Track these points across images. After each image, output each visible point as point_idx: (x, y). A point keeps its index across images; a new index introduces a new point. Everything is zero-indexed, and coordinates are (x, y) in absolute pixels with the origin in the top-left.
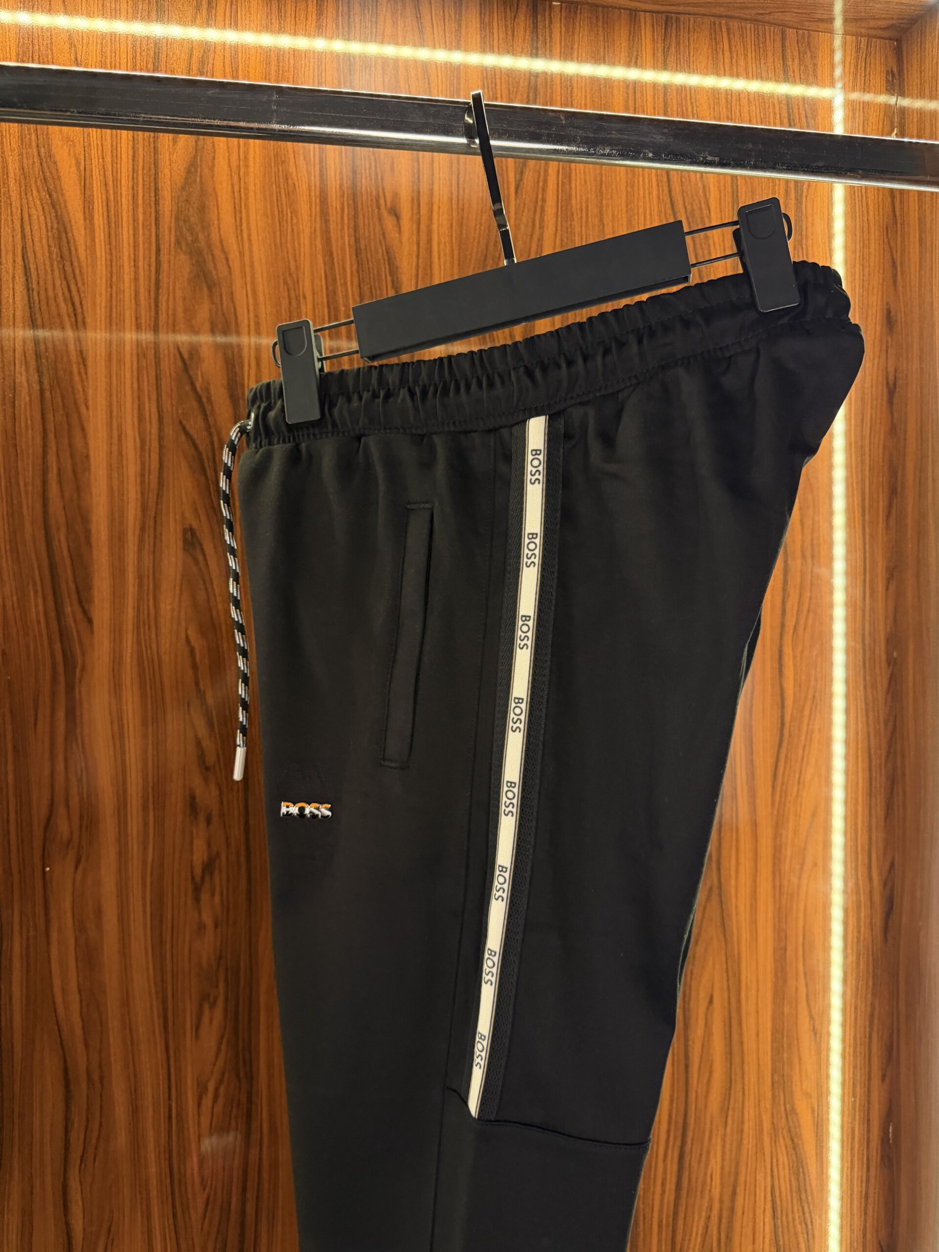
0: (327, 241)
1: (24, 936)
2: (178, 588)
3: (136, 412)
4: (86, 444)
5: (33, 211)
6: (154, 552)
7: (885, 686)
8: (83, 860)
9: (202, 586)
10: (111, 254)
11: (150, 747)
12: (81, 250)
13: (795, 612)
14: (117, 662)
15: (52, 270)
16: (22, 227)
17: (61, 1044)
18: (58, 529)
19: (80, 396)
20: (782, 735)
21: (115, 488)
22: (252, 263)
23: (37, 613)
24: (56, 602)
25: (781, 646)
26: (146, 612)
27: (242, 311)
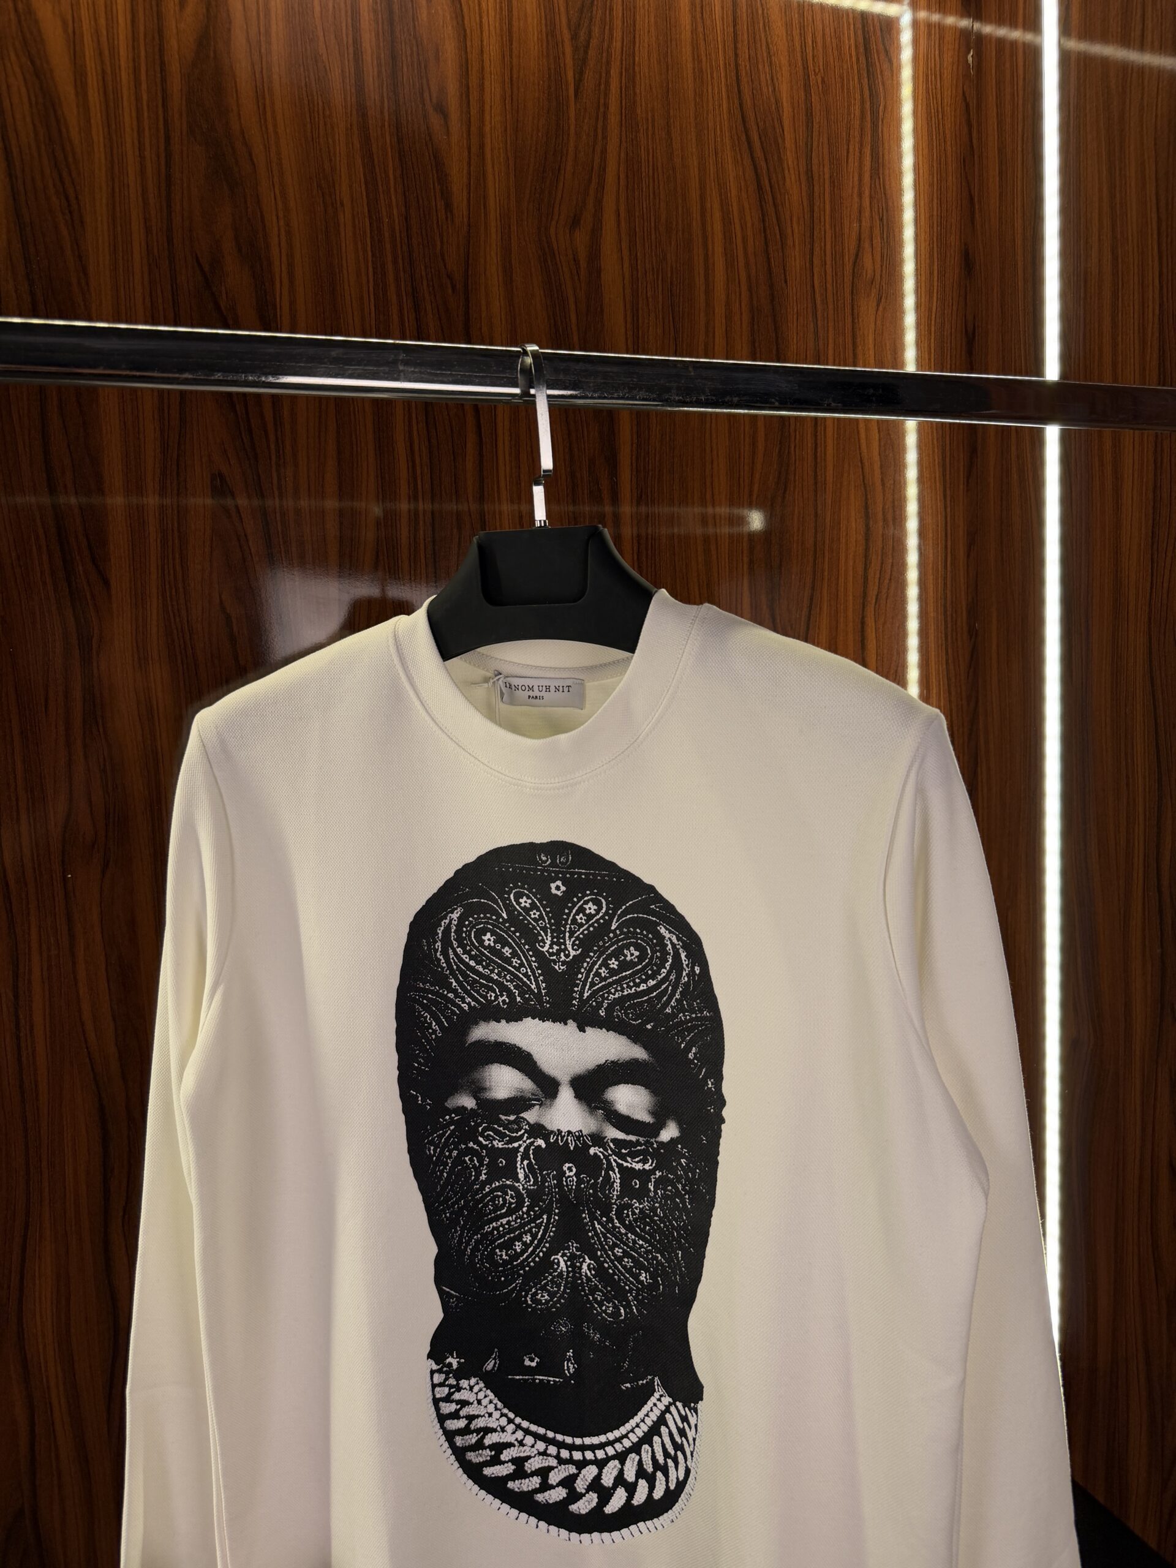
0: (366, 139)
1: (45, 956)
2: (208, 544)
6: (178, 502)
8: (111, 863)
10: (111, 139)
12: (74, 132)
14: (141, 630)
15: (39, 155)
17: (95, 1079)
18: (63, 471)
21: (129, 424)
22: (280, 160)
23: (42, 574)
24: (64, 561)
27: (270, 217)
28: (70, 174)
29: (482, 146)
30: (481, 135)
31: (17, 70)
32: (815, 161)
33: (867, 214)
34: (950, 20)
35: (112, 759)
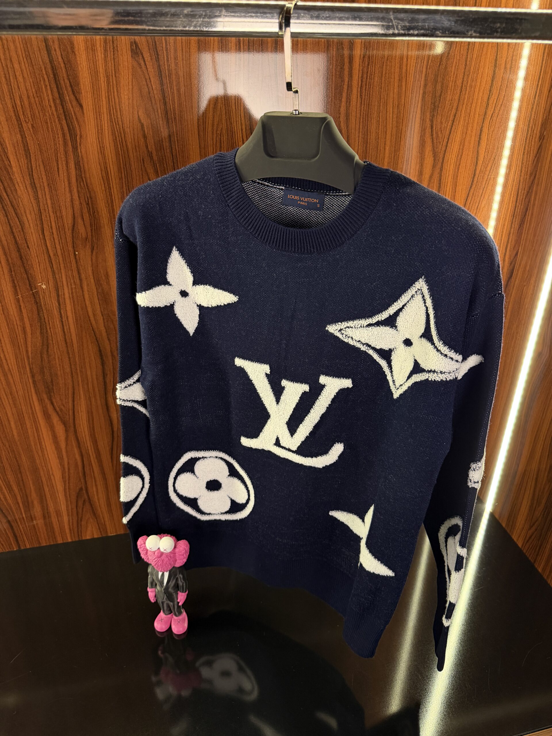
1: (70, 288)
2: (130, 84)
6: (114, 59)
7: (535, 152)
8: (95, 248)
9: (144, 83)
11: (124, 185)
13: (494, 105)
14: (100, 132)
17: (96, 339)
20: (473, 181)
23: (49, 101)
24: (59, 93)
25: (482, 127)
26: (113, 100)
35: (91, 198)
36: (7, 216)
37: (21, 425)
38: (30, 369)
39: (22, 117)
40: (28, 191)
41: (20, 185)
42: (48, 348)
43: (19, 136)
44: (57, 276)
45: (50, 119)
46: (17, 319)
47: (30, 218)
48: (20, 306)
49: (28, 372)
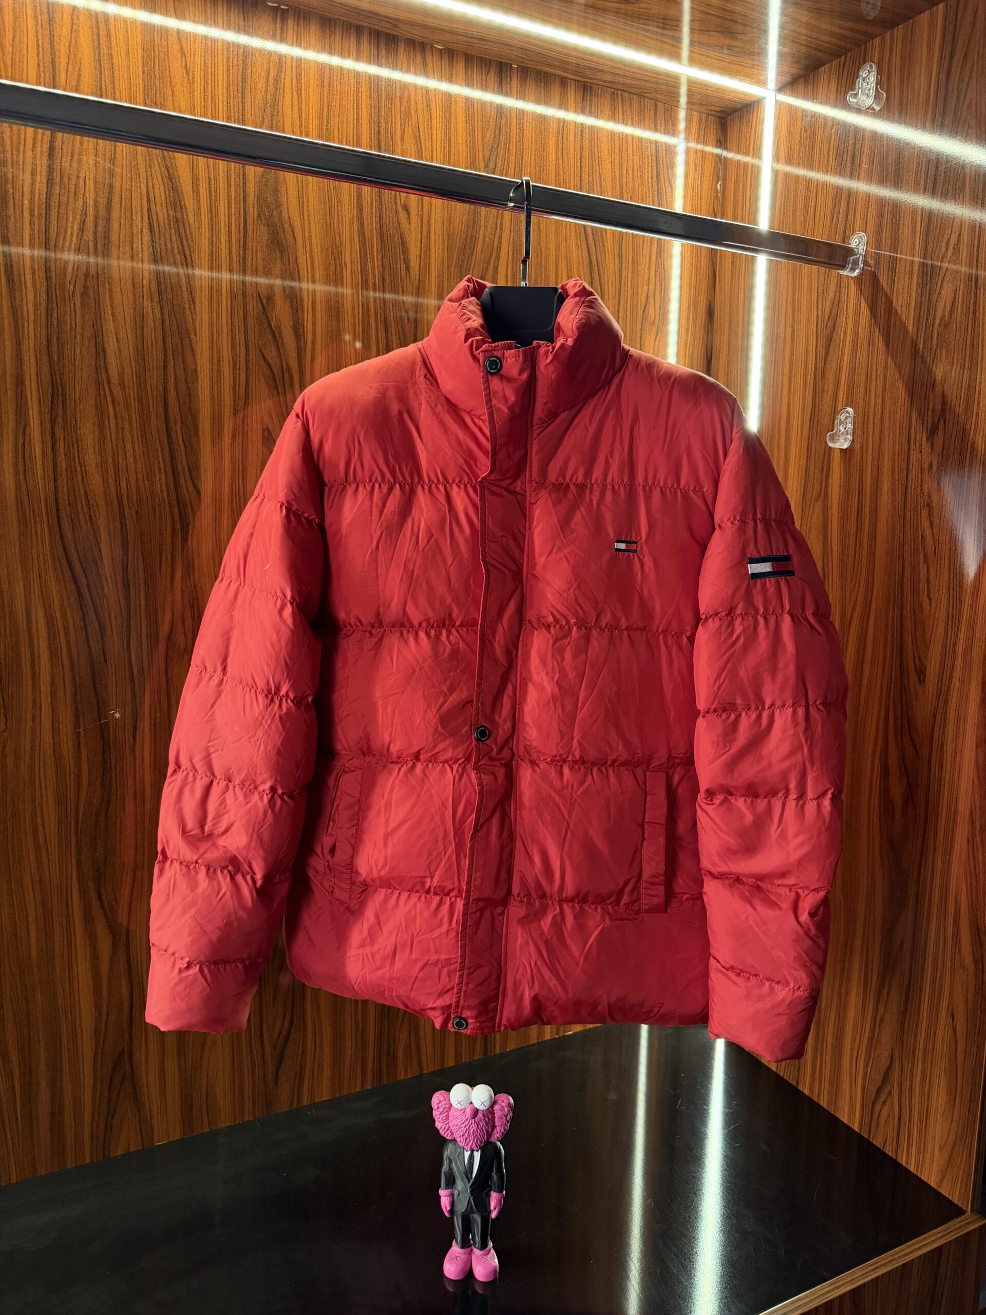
0: (361, 225)
3: (230, 340)
4: (195, 362)
5: (155, 181)
6: (242, 444)
10: (212, 220)
12: (191, 216)
14: (216, 522)
15: (170, 228)
16: (148, 191)
18: (175, 424)
19: (190, 325)
21: (216, 395)
22: (310, 236)
23: (161, 485)
24: (174, 478)
27: (304, 273)
28: (187, 241)
29: (429, 232)
30: (429, 225)
31: (159, 175)
32: (624, 247)
33: (653, 281)
34: (708, 149)
35: (197, 599)
36: (84, 620)
37: (46, 935)
38: (77, 841)
39: (125, 502)
40: (118, 589)
41: (109, 580)
42: (108, 806)
43: (118, 523)
44: (138, 700)
45: (160, 505)
46: (72, 763)
47: (114, 623)
48: (79, 744)
49: (73, 846)
